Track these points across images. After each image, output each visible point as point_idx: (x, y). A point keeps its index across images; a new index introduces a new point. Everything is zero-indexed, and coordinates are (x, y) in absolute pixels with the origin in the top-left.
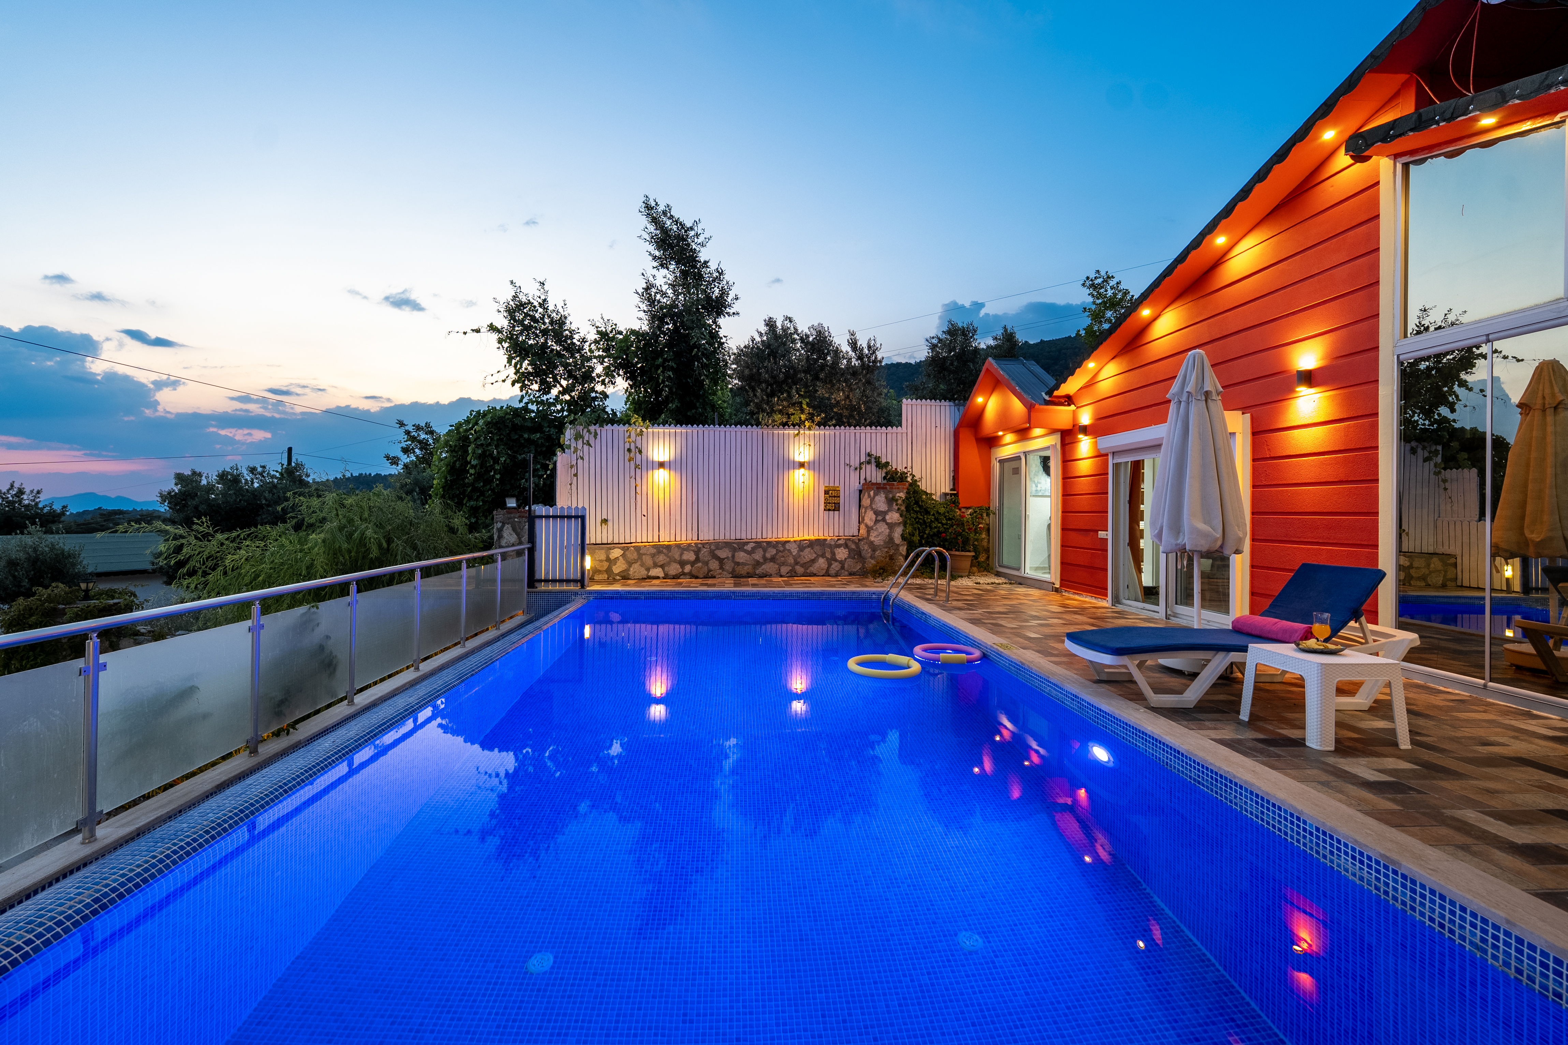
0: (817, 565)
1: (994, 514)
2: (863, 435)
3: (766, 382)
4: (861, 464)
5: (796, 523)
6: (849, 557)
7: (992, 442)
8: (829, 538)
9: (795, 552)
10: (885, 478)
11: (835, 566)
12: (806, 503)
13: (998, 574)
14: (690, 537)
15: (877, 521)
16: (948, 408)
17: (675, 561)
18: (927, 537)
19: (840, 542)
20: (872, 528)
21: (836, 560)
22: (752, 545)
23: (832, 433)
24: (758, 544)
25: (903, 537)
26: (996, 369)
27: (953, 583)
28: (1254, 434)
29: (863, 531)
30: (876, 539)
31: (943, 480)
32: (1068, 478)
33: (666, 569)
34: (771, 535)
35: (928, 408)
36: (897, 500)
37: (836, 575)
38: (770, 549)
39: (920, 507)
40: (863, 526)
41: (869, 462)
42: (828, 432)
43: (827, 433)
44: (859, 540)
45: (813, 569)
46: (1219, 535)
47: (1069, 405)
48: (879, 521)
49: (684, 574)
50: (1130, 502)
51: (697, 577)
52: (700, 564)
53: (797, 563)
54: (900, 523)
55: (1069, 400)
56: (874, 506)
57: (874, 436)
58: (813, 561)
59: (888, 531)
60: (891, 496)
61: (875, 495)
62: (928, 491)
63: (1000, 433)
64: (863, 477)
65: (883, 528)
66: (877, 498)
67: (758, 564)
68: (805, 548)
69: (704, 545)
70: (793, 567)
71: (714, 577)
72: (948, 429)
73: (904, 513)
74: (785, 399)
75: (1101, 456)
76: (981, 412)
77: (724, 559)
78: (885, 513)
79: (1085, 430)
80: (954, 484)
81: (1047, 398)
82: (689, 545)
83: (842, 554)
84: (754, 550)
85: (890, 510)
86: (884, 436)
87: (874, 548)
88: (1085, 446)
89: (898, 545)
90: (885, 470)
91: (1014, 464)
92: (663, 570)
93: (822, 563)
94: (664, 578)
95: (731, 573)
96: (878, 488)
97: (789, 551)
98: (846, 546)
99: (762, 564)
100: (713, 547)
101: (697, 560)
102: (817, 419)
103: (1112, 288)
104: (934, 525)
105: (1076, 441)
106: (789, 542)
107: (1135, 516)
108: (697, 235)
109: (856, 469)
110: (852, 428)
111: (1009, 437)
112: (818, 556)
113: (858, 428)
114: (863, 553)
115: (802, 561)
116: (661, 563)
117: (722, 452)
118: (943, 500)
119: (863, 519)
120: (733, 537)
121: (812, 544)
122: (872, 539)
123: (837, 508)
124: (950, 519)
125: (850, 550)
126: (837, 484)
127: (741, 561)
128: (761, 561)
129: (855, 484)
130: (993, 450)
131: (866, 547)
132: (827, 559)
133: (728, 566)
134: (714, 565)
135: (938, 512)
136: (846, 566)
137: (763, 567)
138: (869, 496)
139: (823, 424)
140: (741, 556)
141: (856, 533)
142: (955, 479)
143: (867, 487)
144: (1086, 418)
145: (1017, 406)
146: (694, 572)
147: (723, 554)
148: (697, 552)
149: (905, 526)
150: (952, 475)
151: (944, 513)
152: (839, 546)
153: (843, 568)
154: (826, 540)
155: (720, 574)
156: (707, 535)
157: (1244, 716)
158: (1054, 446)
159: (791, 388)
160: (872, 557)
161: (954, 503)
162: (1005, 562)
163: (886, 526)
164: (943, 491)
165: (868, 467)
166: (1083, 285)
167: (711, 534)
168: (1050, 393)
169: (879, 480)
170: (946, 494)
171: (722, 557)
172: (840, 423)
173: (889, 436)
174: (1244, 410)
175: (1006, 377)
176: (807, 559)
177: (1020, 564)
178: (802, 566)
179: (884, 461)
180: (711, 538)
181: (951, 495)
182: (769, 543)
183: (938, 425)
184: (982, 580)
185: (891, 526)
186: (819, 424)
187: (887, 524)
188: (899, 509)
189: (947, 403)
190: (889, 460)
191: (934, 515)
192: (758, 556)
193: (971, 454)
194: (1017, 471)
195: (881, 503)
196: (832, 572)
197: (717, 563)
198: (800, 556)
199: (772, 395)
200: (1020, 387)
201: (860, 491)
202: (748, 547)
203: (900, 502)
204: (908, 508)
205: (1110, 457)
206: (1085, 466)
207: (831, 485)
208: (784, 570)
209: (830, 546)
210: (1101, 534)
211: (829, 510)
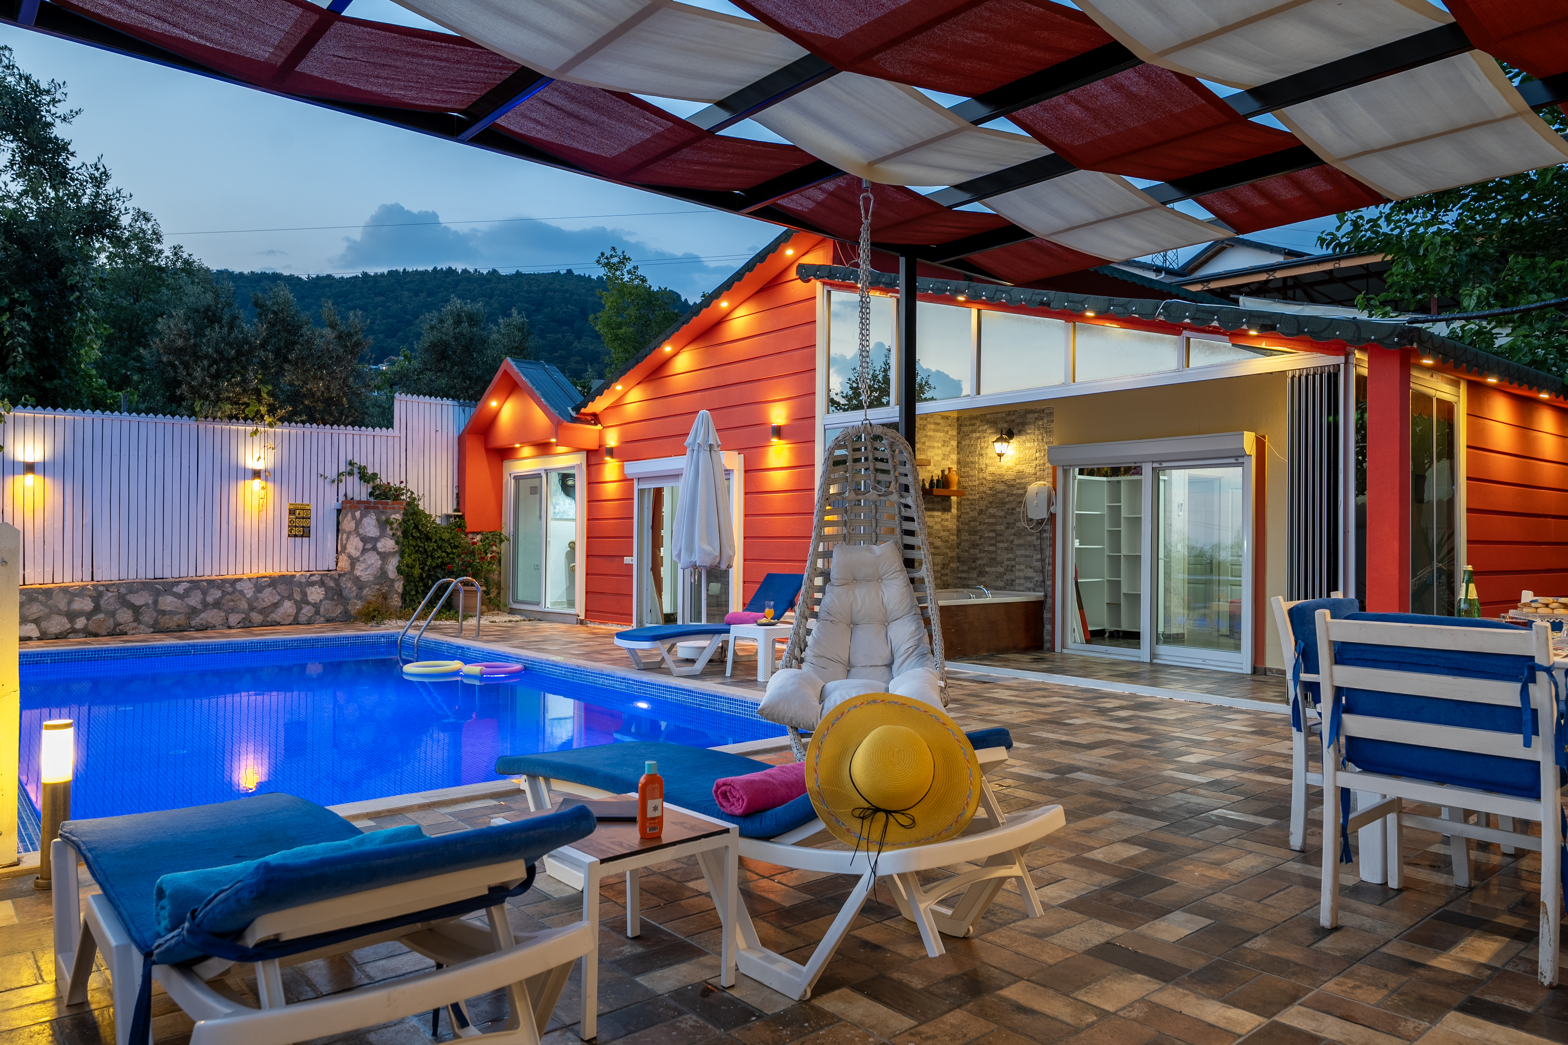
0: (281, 610)
1: (509, 540)
2: (342, 437)
3: (207, 357)
4: (339, 475)
5: (247, 553)
6: (326, 598)
7: (505, 454)
8: (298, 574)
9: (249, 593)
10: (371, 494)
11: (307, 611)
12: (262, 526)
13: (512, 612)
14: (78, 575)
15: (364, 551)
16: (451, 408)
17: (59, 613)
18: (429, 570)
19: (314, 579)
20: (357, 559)
21: (308, 603)
22: (185, 585)
23: (300, 432)
24: (195, 584)
25: (399, 570)
26: (518, 373)
27: (464, 623)
28: (746, 471)
29: (344, 563)
30: (363, 574)
31: (444, 498)
32: (593, 500)
33: (44, 624)
34: (210, 571)
35: (427, 406)
36: (392, 523)
37: (309, 622)
38: (212, 591)
39: (419, 531)
40: (343, 558)
41: (351, 473)
42: (295, 430)
43: (293, 431)
44: (340, 575)
45: (276, 616)
46: (717, 553)
47: (596, 424)
48: (368, 550)
49: (74, 631)
50: (653, 527)
51: (96, 635)
52: (101, 616)
53: (252, 609)
54: (395, 553)
55: (595, 418)
56: (361, 531)
57: (357, 438)
58: (276, 605)
59: (380, 562)
60: (384, 518)
61: (363, 516)
62: (427, 512)
63: (517, 446)
64: (342, 493)
65: (373, 559)
66: (366, 521)
67: (194, 611)
68: (264, 587)
69: (107, 587)
70: (247, 615)
71: (126, 634)
72: (450, 434)
73: (401, 540)
74: (238, 384)
75: (626, 480)
76: (494, 417)
77: (141, 607)
78: (376, 540)
79: (611, 452)
80: (458, 504)
81: (574, 414)
82: (84, 588)
83: (316, 594)
84: (187, 593)
85: (382, 535)
86: (370, 439)
87: (360, 585)
88: (611, 469)
89: (393, 581)
90: (371, 484)
91: (534, 482)
92: (38, 626)
93: (288, 607)
94: (39, 639)
95: (152, 626)
96: (366, 508)
97: (241, 592)
98: (322, 583)
99: (202, 611)
100: (123, 590)
101: (97, 609)
102: (281, 413)
103: (629, 272)
104: (437, 555)
105: (602, 463)
106: (240, 580)
107: (657, 542)
108: (54, 101)
109: (333, 481)
110: (328, 426)
111: (527, 451)
112: (283, 598)
113: (335, 426)
114: (345, 593)
115: (260, 605)
116: (35, 617)
117: (134, 452)
118: (444, 524)
119: (344, 548)
120: (150, 575)
121: (274, 582)
122: (358, 573)
123: (306, 533)
124: (456, 547)
125: (327, 589)
126: (306, 502)
127: (169, 608)
128: (199, 607)
129: (332, 502)
130: (506, 464)
131: (349, 584)
132: (296, 602)
133: (148, 617)
134: (125, 616)
135: (441, 538)
136: (322, 610)
137: (203, 615)
138: (354, 517)
139: (288, 419)
140: (168, 602)
141: (332, 566)
142: (460, 498)
143: (346, 506)
144: (612, 439)
145: (540, 417)
146: (92, 628)
147: (138, 599)
148: (97, 598)
149: (402, 557)
150: (456, 491)
151: (449, 540)
152: (313, 584)
153: (317, 612)
154: (294, 576)
155: (135, 628)
156: (107, 573)
157: (728, 674)
158: (579, 466)
159: (244, 368)
160: (359, 597)
161: (460, 527)
162: (520, 598)
163: (377, 557)
164: (445, 512)
165: (349, 479)
166: (598, 262)
167: (115, 571)
168: (577, 409)
169: (364, 497)
170: (448, 516)
171: (137, 603)
172: (312, 420)
173: (377, 439)
174: (740, 450)
175: (530, 385)
176: (268, 603)
177: (540, 597)
178: (261, 612)
179: (370, 471)
180: (115, 577)
181: (456, 517)
182: (211, 582)
183: (439, 428)
184: (497, 619)
185: (384, 556)
186: (282, 420)
187: (379, 553)
188: (394, 535)
189: (450, 402)
190: (377, 471)
191: (436, 542)
192: (194, 600)
193: (479, 466)
194: (535, 490)
195: (370, 525)
196: (302, 618)
197: (130, 612)
198: (257, 599)
199: (217, 376)
200: (545, 398)
201: (339, 511)
202: (180, 589)
203: (395, 526)
204: (405, 533)
205: (635, 482)
206: (611, 490)
207: (299, 502)
208: (234, 619)
209: (300, 584)
210: (627, 560)
211: (295, 536)
